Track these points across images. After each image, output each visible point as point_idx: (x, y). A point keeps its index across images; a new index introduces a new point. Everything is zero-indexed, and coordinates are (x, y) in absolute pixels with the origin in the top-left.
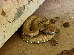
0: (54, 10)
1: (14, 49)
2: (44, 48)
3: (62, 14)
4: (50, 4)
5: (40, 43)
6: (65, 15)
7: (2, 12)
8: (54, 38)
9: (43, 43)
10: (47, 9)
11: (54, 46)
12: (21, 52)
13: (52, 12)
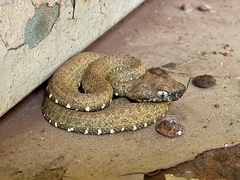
0: (156, 46)
1: (20, 152)
2: (135, 145)
3: (184, 56)
6: (196, 60)
8: (168, 119)
10: (131, 44)
11: (169, 140)
12: (50, 160)
13: (151, 53)
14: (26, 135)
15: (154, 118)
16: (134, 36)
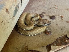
0: (38, 6)
1: (15, 43)
2: (41, 38)
3: (46, 9)
4: (33, 2)
5: (37, 35)
6: (49, 10)
7: (6, 10)
8: (47, 30)
9: (39, 34)
10: (32, 6)
12: (23, 44)
13: (38, 9)
14: (15, 38)
15: (44, 30)
16: (32, 4)
